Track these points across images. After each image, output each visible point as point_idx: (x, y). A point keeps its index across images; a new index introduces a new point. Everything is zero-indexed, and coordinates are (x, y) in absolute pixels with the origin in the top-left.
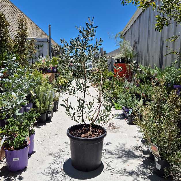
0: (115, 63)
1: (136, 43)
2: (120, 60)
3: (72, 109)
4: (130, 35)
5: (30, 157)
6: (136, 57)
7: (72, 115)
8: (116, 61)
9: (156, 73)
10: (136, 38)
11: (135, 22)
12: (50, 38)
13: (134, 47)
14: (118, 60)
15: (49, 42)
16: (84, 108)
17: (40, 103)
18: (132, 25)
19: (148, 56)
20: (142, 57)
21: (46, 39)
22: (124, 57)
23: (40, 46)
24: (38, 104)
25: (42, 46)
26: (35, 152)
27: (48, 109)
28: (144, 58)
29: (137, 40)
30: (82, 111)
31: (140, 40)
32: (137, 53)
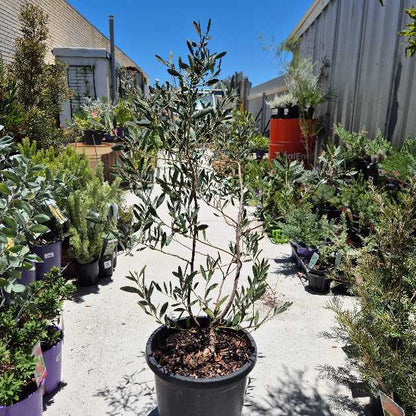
0: (273, 116)
1: (327, 65)
2: (286, 111)
3: (159, 289)
4: (311, 45)
5: (49, 404)
6: (326, 103)
7: (158, 311)
8: (276, 112)
9: (381, 151)
10: (326, 53)
11: (325, 9)
12: (112, 50)
13: (323, 77)
14: (281, 110)
15: (111, 60)
16: (193, 286)
17: (82, 238)
18: (318, 18)
19: (357, 102)
20: (340, 103)
21: (103, 51)
22: (294, 102)
23: (89, 69)
24: (75, 240)
25: (93, 69)
26: (66, 384)
27: (104, 250)
28: (345, 107)
29: (330, 58)
30: (189, 297)
31: (338, 59)
32: (330, 93)
